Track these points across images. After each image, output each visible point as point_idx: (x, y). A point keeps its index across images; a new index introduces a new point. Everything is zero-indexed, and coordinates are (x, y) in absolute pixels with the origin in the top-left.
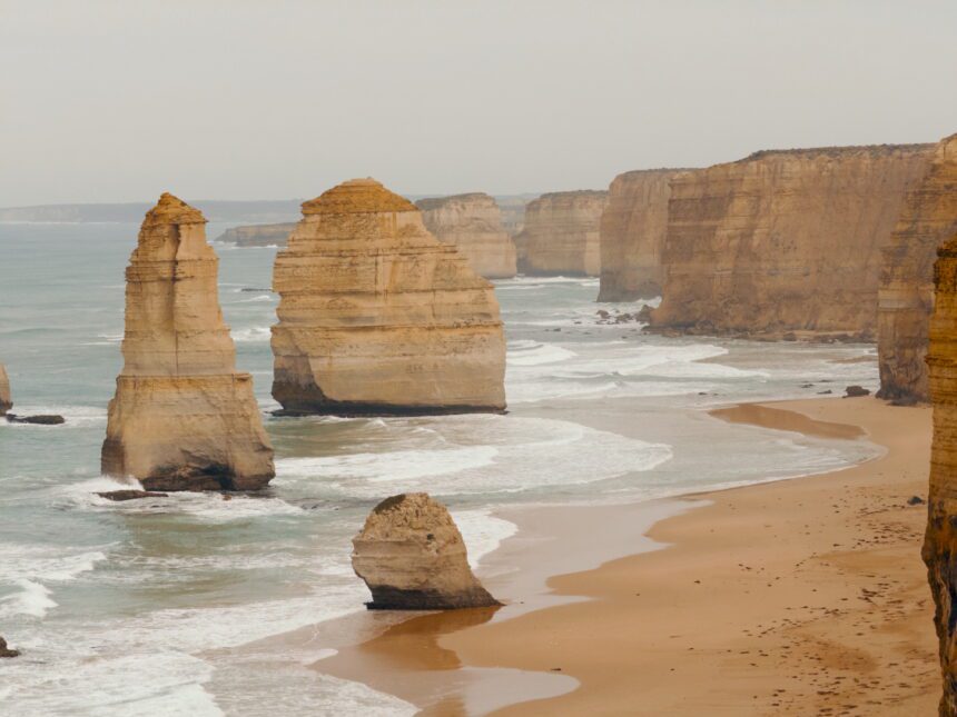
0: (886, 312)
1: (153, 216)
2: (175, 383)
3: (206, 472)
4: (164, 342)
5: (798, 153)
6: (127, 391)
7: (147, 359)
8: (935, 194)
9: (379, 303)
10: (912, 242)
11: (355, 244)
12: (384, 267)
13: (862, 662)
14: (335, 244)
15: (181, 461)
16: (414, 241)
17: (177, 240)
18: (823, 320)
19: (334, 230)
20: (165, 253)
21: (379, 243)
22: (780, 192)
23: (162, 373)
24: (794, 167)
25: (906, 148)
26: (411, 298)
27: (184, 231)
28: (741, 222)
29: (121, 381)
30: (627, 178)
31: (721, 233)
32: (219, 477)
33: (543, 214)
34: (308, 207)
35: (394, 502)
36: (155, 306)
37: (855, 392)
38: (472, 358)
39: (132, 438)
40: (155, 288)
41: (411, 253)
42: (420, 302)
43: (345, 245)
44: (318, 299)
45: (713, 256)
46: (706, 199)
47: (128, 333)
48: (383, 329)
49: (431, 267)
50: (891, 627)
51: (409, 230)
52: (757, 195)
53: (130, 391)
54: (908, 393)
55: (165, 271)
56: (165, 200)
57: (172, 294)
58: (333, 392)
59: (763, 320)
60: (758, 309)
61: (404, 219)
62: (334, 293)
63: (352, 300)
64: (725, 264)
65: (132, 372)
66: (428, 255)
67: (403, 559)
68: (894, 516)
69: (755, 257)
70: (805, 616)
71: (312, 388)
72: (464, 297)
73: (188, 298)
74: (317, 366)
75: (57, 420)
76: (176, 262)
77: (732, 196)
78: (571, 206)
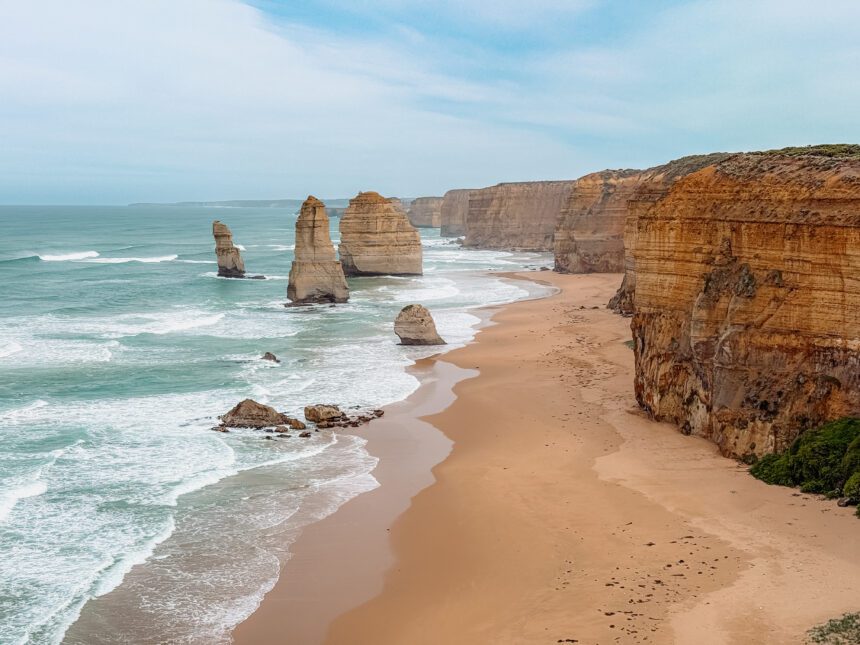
0: (557, 241)
1: (305, 204)
2: (314, 264)
3: (325, 296)
4: (310, 250)
5: (516, 184)
6: (296, 267)
7: (304, 256)
8: (575, 198)
9: (378, 236)
10: (567, 216)
11: (369, 215)
12: (379, 224)
13: (587, 365)
14: (361, 215)
15: (316, 292)
16: (390, 214)
17: (315, 213)
18: (525, 244)
19: (361, 211)
20: (310, 217)
21: (378, 215)
22: (510, 198)
23: (309, 261)
24: (515, 189)
25: (555, 182)
26: (389, 235)
27: (317, 209)
28: (495, 209)
29: (294, 264)
30: (450, 192)
31: (489, 213)
32: (330, 298)
33: (417, 205)
34: (352, 202)
35: (409, 308)
36: (307, 237)
37: (544, 269)
38: (411, 256)
39: (298, 284)
40: (306, 230)
41: (389, 218)
42: (392, 236)
43: (365, 215)
44: (355, 235)
45: (485, 221)
46: (483, 200)
47: (297, 247)
48: (379, 245)
49: (396, 224)
50: (593, 353)
51: (388, 210)
52: (501, 199)
53: (297, 267)
54: (564, 270)
55: (311, 224)
56: (310, 198)
57: (313, 232)
58: (361, 268)
59: (503, 244)
60: (502, 240)
61: (386, 206)
62: (361, 233)
63: (367, 235)
64: (490, 223)
65: (298, 260)
66: (396, 219)
67: (413, 328)
68: (577, 313)
69: (500, 221)
70: (559, 349)
71: (354, 267)
72: (408, 234)
73: (319, 234)
74: (355, 259)
75: (262, 278)
76: (314, 221)
77: (492, 199)
78: (427, 203)
